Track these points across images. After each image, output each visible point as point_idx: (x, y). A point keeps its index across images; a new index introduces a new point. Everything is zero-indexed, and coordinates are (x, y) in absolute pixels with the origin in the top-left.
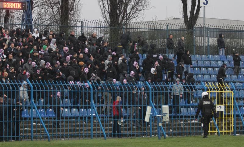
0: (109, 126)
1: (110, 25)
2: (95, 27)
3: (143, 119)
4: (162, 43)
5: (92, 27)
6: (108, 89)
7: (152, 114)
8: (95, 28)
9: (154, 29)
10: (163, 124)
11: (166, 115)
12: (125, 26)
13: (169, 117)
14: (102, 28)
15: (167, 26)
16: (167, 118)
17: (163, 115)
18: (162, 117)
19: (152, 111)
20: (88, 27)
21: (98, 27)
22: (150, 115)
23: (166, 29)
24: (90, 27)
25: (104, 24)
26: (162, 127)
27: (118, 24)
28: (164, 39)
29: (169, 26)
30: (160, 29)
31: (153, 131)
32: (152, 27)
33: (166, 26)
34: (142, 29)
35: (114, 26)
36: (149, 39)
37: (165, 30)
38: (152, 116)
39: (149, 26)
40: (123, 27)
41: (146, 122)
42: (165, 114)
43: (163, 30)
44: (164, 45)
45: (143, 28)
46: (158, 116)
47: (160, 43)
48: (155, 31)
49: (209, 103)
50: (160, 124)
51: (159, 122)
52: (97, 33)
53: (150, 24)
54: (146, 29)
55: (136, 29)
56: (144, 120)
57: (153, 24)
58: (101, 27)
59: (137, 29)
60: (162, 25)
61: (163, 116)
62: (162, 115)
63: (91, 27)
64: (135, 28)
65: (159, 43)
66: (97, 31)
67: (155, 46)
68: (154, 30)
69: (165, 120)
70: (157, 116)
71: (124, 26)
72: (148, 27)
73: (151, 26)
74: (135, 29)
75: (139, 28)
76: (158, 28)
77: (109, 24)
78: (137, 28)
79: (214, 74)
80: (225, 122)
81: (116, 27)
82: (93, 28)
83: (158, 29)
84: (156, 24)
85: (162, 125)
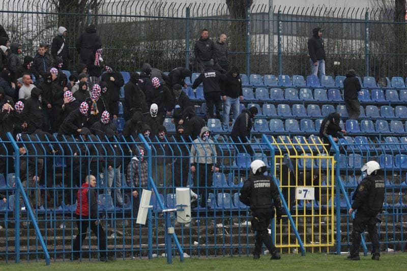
0: (57, 235)
1: (58, 8)
2: (25, 12)
3: (132, 218)
4: (177, 47)
5: (18, 12)
6: (54, 151)
7: (152, 206)
8: (25, 15)
9: (157, 16)
10: (177, 228)
11: (183, 210)
12: (92, 8)
13: (190, 214)
14: (40, 15)
15: (188, 9)
16: (187, 216)
17: (178, 210)
18: (175, 213)
19: (153, 201)
20: (8, 12)
21: (31, 11)
22: (149, 209)
23: (185, 16)
24: (13, 12)
25: (45, 5)
26: (176, 237)
27: (78, 6)
28: (180, 38)
29: (191, 9)
30: (171, 16)
31: (155, 245)
32: (153, 12)
33: (185, 8)
34: (130, 16)
35: (68, 10)
36: (147, 40)
37: (182, 19)
38: (152, 211)
39: (147, 11)
40: (88, 12)
42: (181, 206)
43: (177, 18)
44: (179, 53)
45: (132, 14)
46: (166, 212)
47: (172, 47)
48: (160, 21)
49: (268, 185)
50: (171, 230)
51: (169, 224)
52: (30, 25)
53: (149, 6)
54: (140, 16)
55: (117, 16)
56: (136, 220)
57: (155, 4)
58: (37, 13)
59: (121, 16)
60: (176, 7)
61: (178, 212)
62: (176, 209)
63: (16, 12)
64: (114, 13)
65: (168, 48)
66: (30, 21)
67: (161, 54)
68: (157, 19)
69: (182, 221)
70: (164, 211)
71: (90, 11)
72: (145, 12)
73: (152, 10)
74: (115, 17)
75: (123, 13)
76: (166, 13)
77: (56, 5)
78: (119, 14)
79: (291, 118)
80: (316, 225)
81: (72, 12)
82: (20, 15)
83: (167, 16)
84: (163, 5)
85: (175, 230)
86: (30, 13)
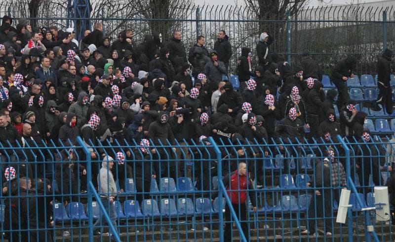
0: (260, 236)
1: (259, 16)
2: (227, 21)
3: (333, 217)
4: (375, 50)
5: (220, 21)
7: (351, 205)
8: (227, 23)
9: (355, 20)
10: (377, 226)
11: (382, 208)
12: (292, 15)
13: (388, 212)
14: (241, 23)
15: (385, 13)
16: (386, 214)
17: (377, 209)
18: (374, 211)
19: (352, 200)
20: (210, 21)
21: (232, 19)
22: (349, 208)
23: (381, 20)
24: (215, 21)
25: (246, 13)
26: (375, 235)
27: (276, 12)
28: (378, 42)
29: (388, 13)
30: (368, 20)
32: (351, 16)
33: (382, 13)
34: (329, 21)
35: (268, 17)
36: (346, 44)
37: (379, 22)
38: (351, 210)
39: (345, 15)
40: (287, 19)
41: (339, 224)
42: (380, 204)
43: (375, 22)
44: (377, 56)
45: (330, 19)
46: (365, 211)
47: (370, 50)
48: (357, 26)
50: (371, 228)
51: (368, 223)
52: (232, 33)
53: (346, 11)
54: (338, 21)
55: (315, 21)
56: (335, 219)
57: (352, 9)
58: (239, 21)
59: (319, 21)
60: (373, 11)
61: (377, 211)
62: (374, 208)
64: (313, 19)
65: (366, 51)
66: (232, 29)
67: (359, 56)
68: (355, 24)
69: (381, 220)
70: (363, 209)
71: (289, 17)
72: (343, 17)
73: (349, 14)
74: (314, 23)
75: (322, 19)
76: (364, 17)
77: (256, 12)
78: (317, 19)
81: (272, 19)
82: (222, 23)
83: (364, 20)
84: (360, 10)
85: (375, 228)
86: (232, 21)
